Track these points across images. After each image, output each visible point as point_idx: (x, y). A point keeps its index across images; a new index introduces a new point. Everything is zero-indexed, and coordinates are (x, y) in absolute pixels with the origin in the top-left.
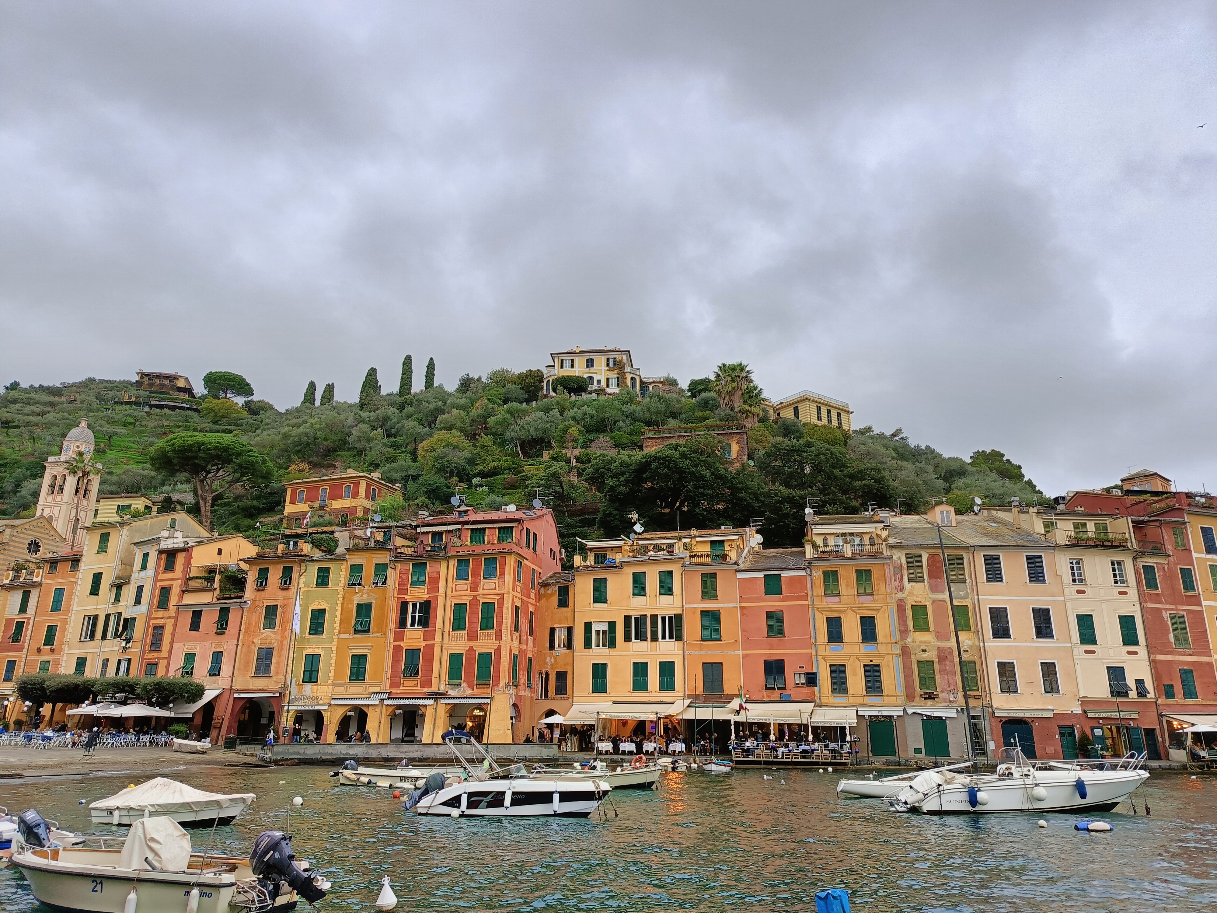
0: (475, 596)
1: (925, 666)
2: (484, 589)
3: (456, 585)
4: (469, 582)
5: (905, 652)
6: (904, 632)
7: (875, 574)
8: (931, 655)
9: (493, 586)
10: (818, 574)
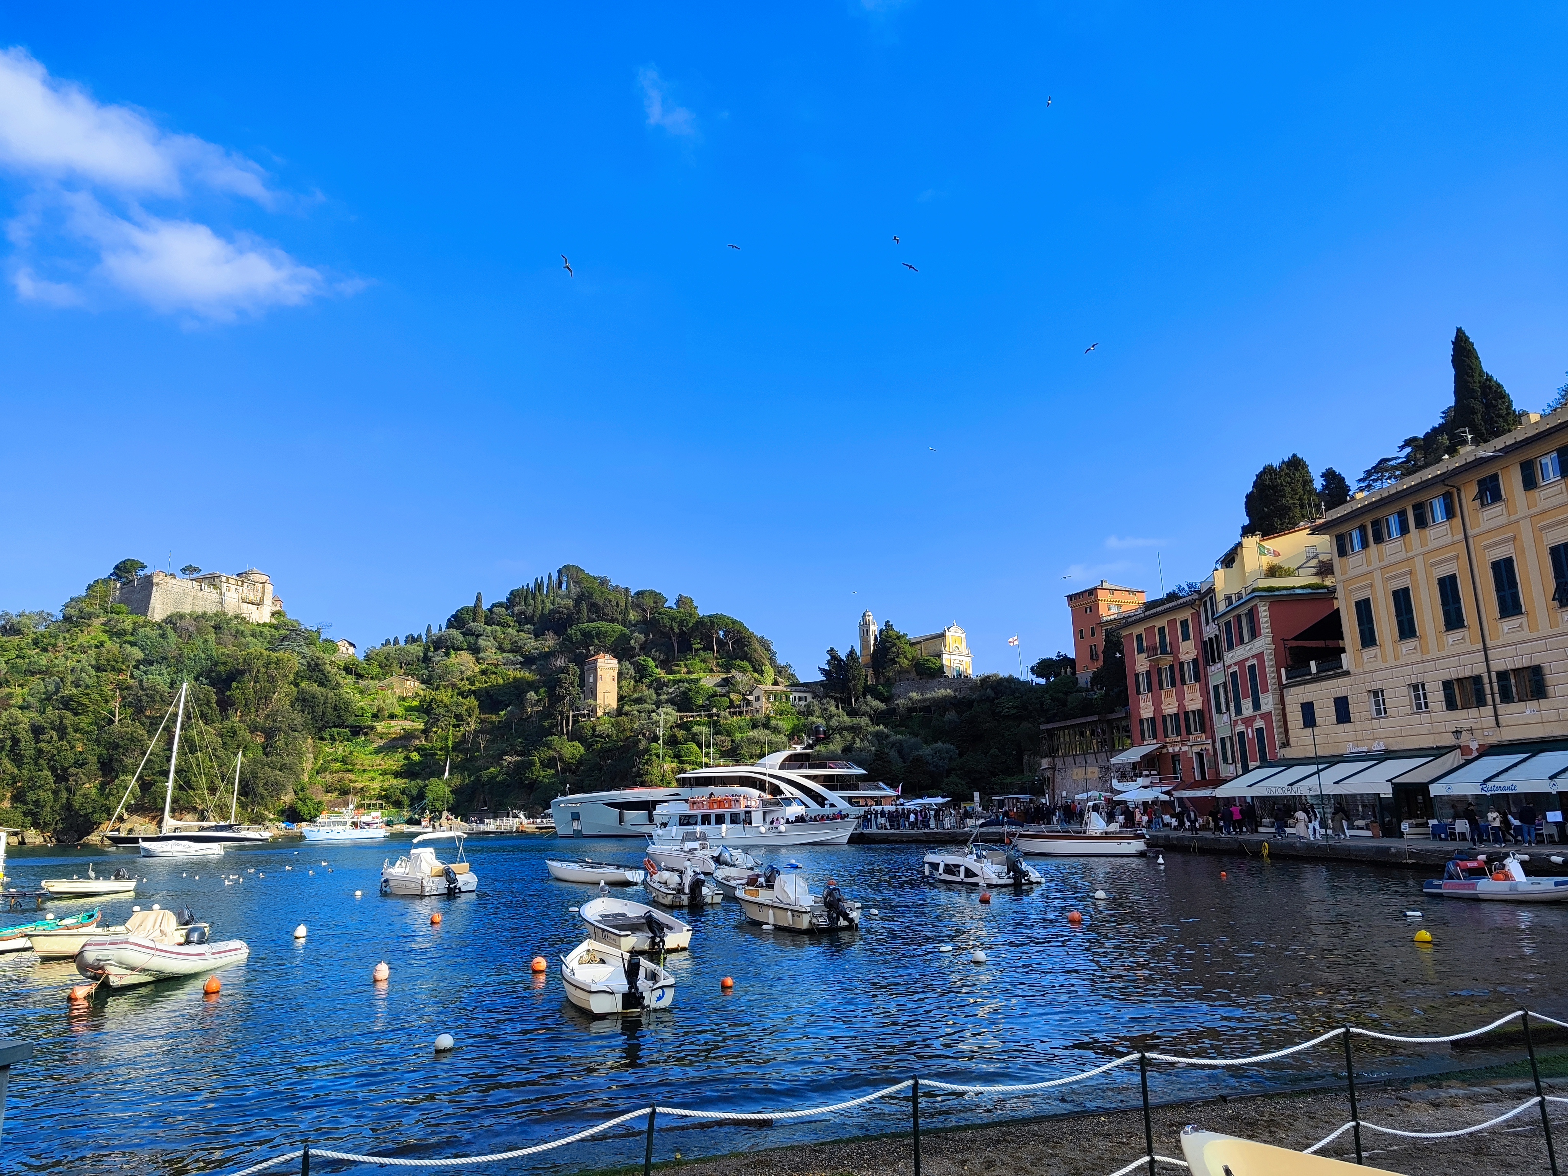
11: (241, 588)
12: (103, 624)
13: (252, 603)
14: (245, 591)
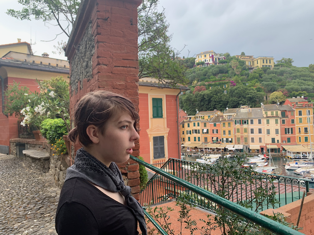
1: (238, 139)
5: (235, 136)
6: (235, 133)
7: (231, 123)
8: (240, 137)
10: (222, 123)
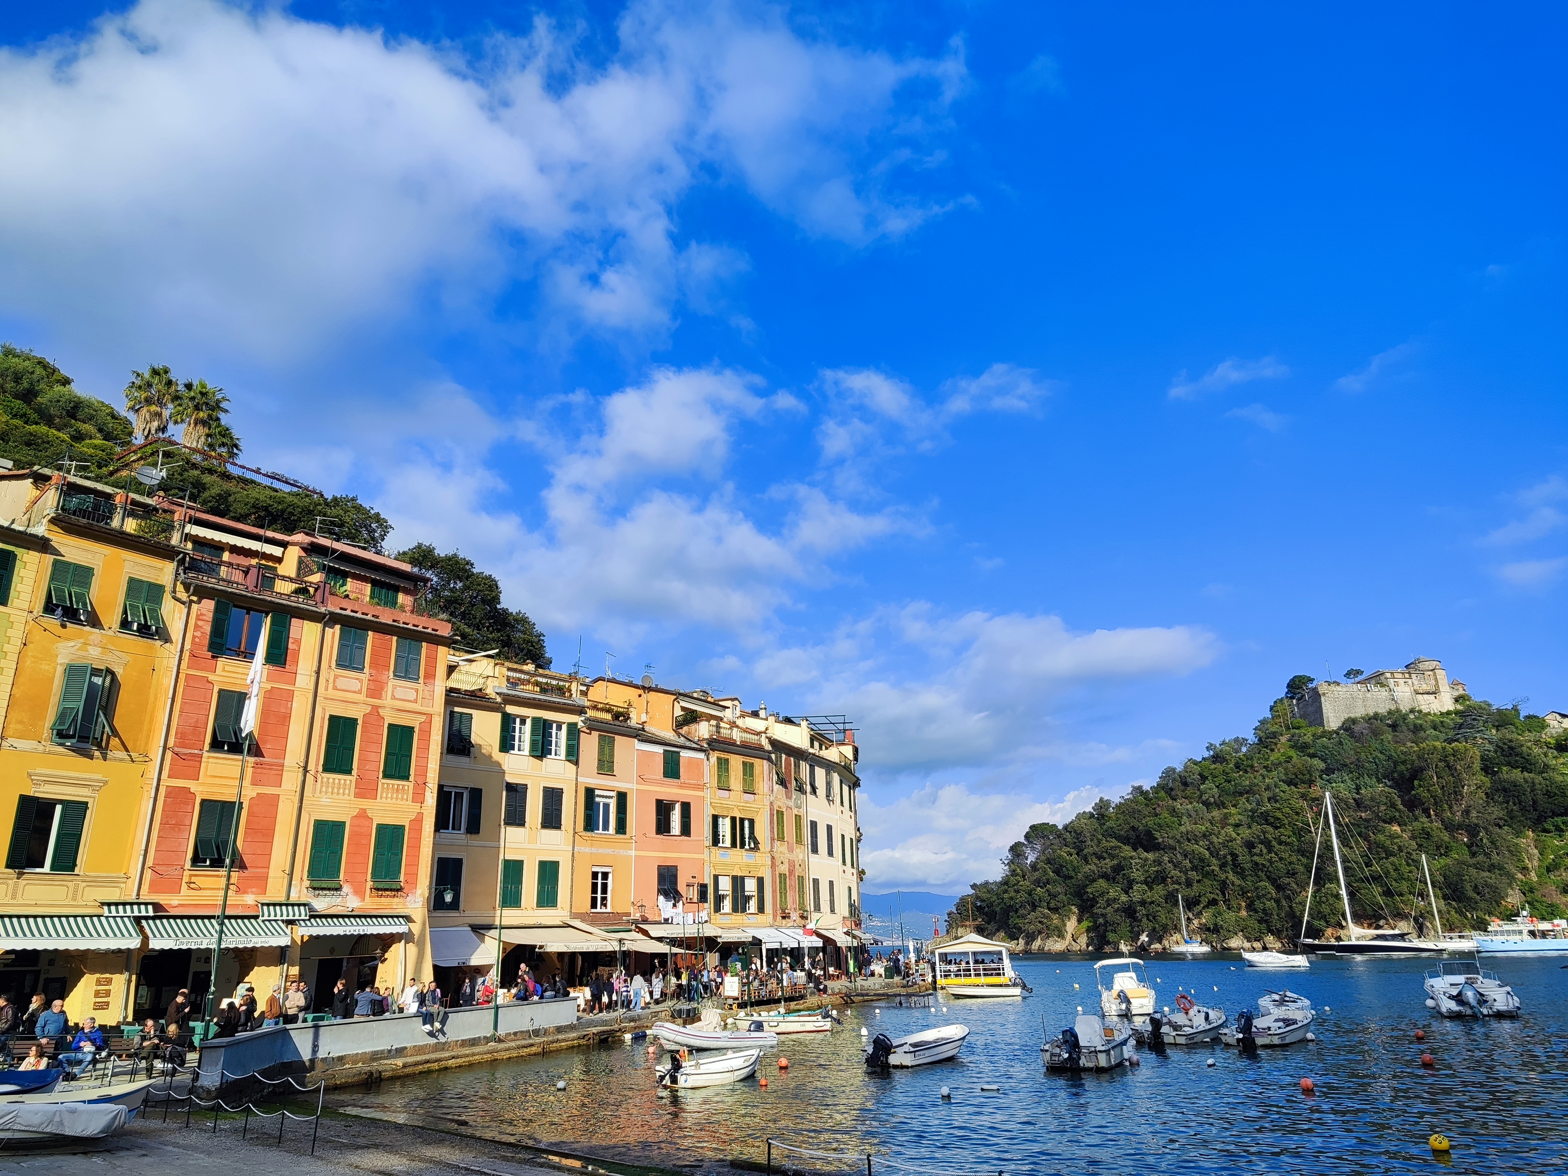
0: (375, 708)
1: (782, 879)
2: (394, 698)
3: (336, 677)
4: (365, 676)
5: (774, 864)
6: (773, 841)
7: (757, 770)
9: (412, 695)
10: (713, 760)
11: (1410, 681)
12: (1289, 740)
13: (1428, 693)
14: (1416, 683)
